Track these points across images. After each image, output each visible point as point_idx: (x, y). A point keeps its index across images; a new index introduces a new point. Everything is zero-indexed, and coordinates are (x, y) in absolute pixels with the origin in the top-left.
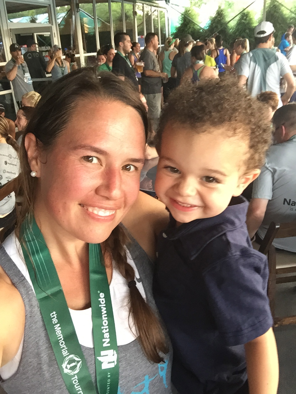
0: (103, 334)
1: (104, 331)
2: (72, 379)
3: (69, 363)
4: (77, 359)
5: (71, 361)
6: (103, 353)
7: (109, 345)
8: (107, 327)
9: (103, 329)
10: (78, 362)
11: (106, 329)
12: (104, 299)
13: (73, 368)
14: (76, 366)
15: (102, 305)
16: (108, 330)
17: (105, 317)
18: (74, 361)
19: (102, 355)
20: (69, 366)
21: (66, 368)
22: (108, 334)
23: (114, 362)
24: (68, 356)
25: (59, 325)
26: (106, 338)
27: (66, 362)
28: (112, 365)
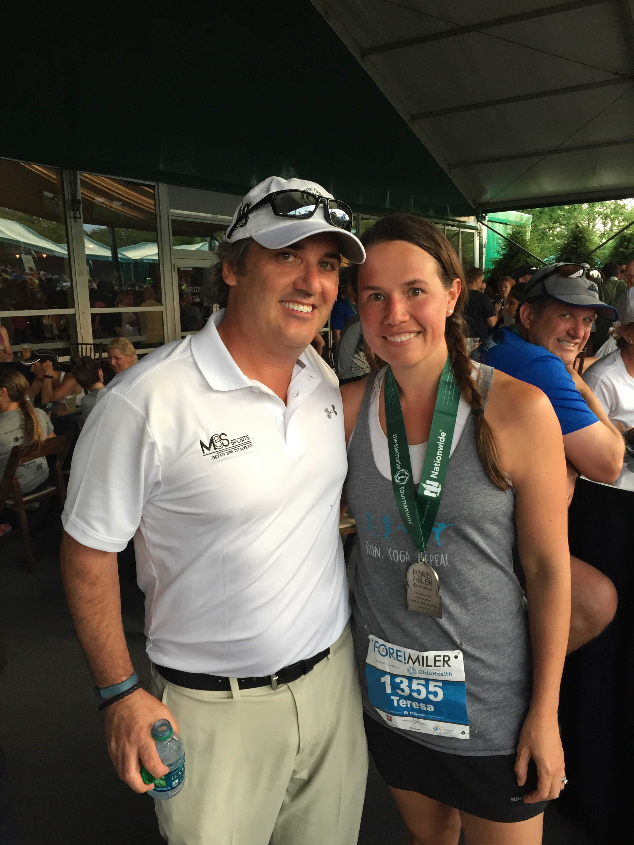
0: (434, 466)
1: (435, 465)
2: (400, 488)
3: (400, 476)
4: (406, 473)
5: (402, 474)
6: (428, 482)
7: (436, 477)
8: (440, 462)
9: (435, 462)
10: (407, 476)
11: (438, 464)
12: (444, 439)
13: (402, 480)
14: (405, 479)
15: (440, 443)
16: (439, 465)
17: (440, 453)
18: (404, 474)
19: (427, 483)
20: (399, 478)
21: (397, 479)
22: (438, 468)
23: (436, 493)
24: (400, 470)
25: (397, 445)
26: (436, 471)
27: (398, 475)
28: (434, 495)
